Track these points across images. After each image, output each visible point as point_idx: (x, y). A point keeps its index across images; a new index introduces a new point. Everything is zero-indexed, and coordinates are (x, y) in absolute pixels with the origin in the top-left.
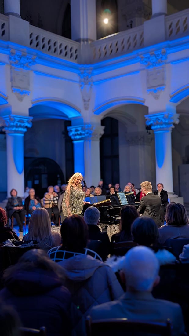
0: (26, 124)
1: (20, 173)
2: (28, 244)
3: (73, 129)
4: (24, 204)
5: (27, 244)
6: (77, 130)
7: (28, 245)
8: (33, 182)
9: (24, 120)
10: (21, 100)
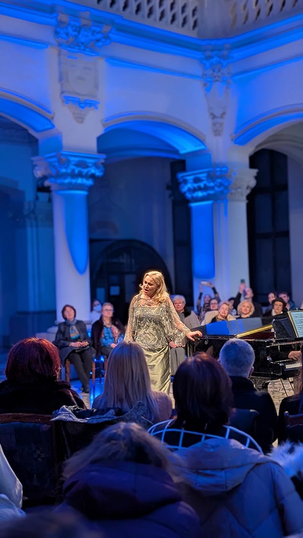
0: (93, 171)
1: (81, 272)
2: (104, 416)
3: (190, 178)
4: (89, 334)
5: (103, 414)
6: (197, 180)
7: (104, 418)
8: (108, 291)
9: (88, 160)
10: (80, 119)
